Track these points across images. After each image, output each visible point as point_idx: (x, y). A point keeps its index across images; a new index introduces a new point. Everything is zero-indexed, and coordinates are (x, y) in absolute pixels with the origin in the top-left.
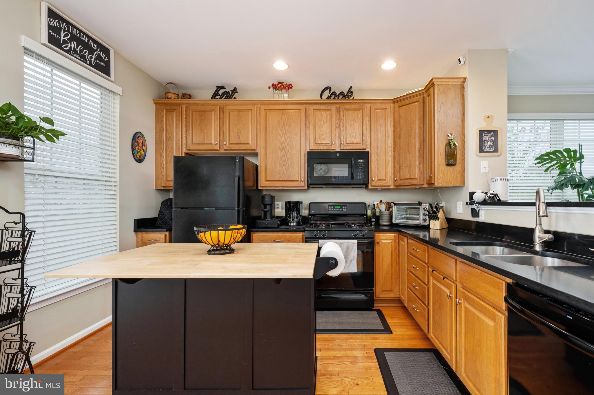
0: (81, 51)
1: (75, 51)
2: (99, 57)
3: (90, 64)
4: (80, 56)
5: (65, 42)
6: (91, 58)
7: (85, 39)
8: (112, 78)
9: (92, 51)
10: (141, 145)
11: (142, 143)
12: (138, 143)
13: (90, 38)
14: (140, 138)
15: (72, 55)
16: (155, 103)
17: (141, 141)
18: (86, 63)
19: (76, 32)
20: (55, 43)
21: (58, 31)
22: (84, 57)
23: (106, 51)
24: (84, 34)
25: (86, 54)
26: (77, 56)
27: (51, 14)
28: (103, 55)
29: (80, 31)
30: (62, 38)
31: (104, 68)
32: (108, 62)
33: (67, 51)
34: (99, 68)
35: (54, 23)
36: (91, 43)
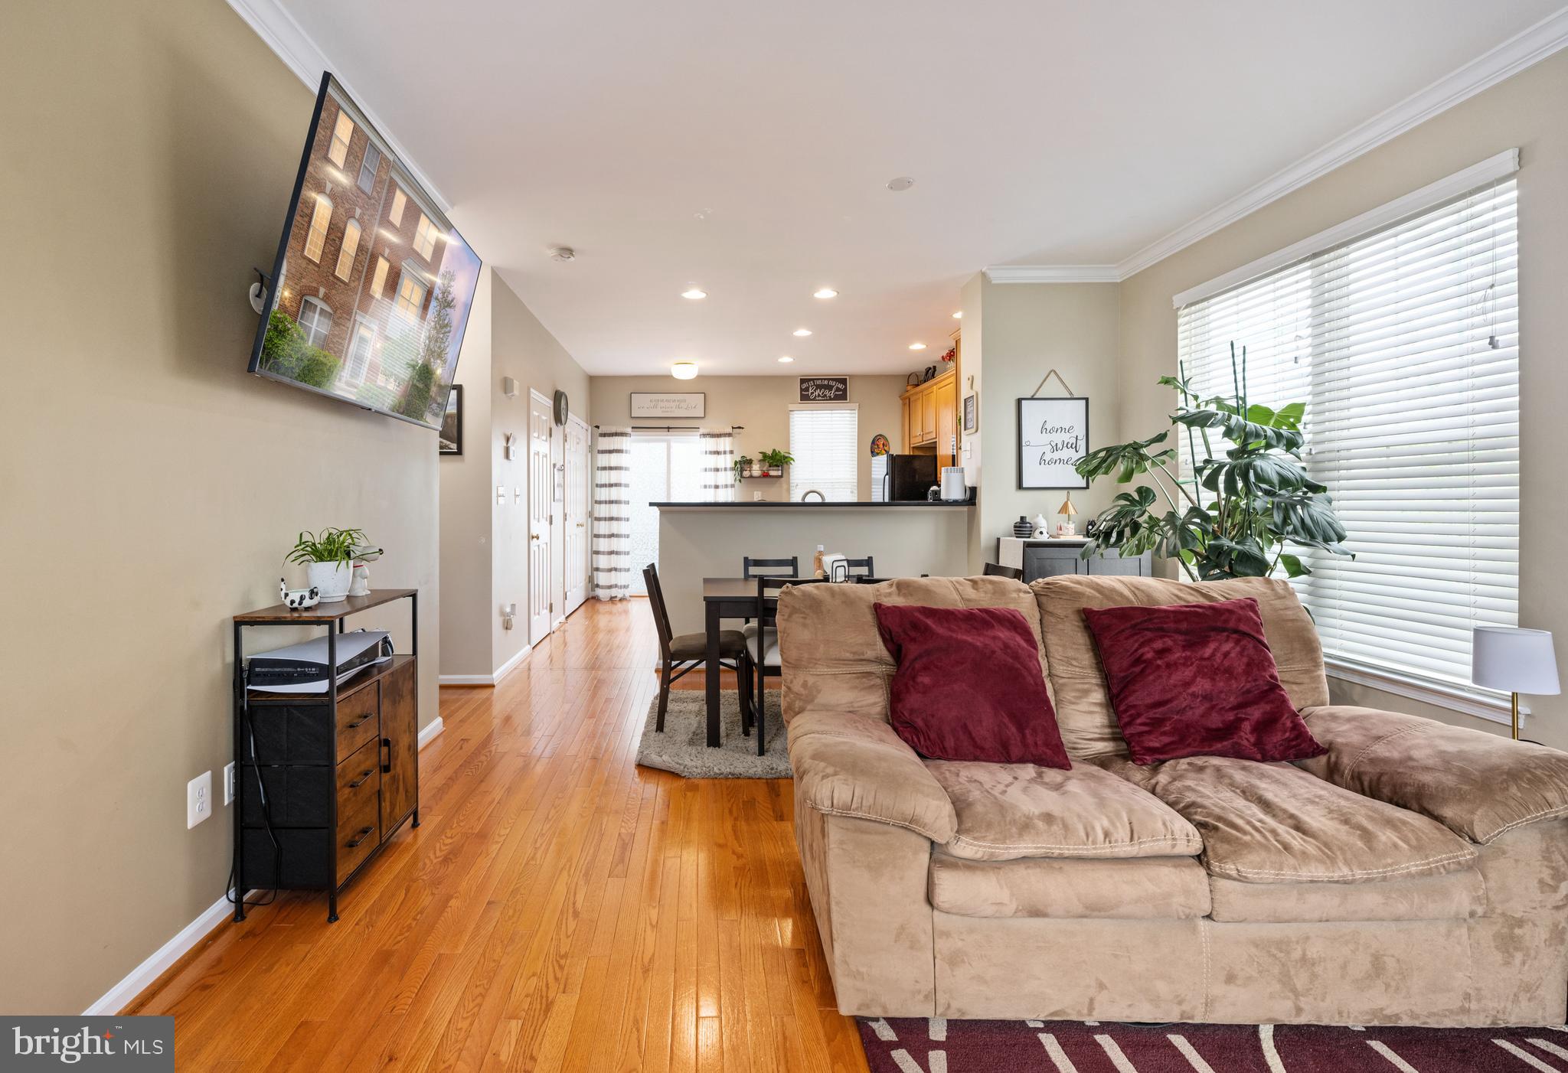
0: (822, 394)
1: (819, 395)
2: (838, 389)
3: (831, 399)
4: (822, 398)
5: (812, 393)
6: (831, 394)
7: (826, 382)
8: (848, 401)
9: (830, 388)
10: (881, 446)
11: (883, 445)
12: (878, 445)
13: (829, 380)
14: (880, 440)
15: (817, 401)
16: (901, 399)
17: (882, 443)
18: (827, 400)
19: (819, 382)
20: (805, 398)
21: (807, 389)
22: (826, 395)
23: (843, 381)
24: (825, 379)
25: (827, 393)
26: (820, 398)
27: (803, 381)
28: (841, 386)
29: (822, 379)
30: (810, 391)
31: (842, 396)
32: (846, 388)
33: (813, 400)
34: (837, 398)
35: (805, 386)
36: (831, 383)
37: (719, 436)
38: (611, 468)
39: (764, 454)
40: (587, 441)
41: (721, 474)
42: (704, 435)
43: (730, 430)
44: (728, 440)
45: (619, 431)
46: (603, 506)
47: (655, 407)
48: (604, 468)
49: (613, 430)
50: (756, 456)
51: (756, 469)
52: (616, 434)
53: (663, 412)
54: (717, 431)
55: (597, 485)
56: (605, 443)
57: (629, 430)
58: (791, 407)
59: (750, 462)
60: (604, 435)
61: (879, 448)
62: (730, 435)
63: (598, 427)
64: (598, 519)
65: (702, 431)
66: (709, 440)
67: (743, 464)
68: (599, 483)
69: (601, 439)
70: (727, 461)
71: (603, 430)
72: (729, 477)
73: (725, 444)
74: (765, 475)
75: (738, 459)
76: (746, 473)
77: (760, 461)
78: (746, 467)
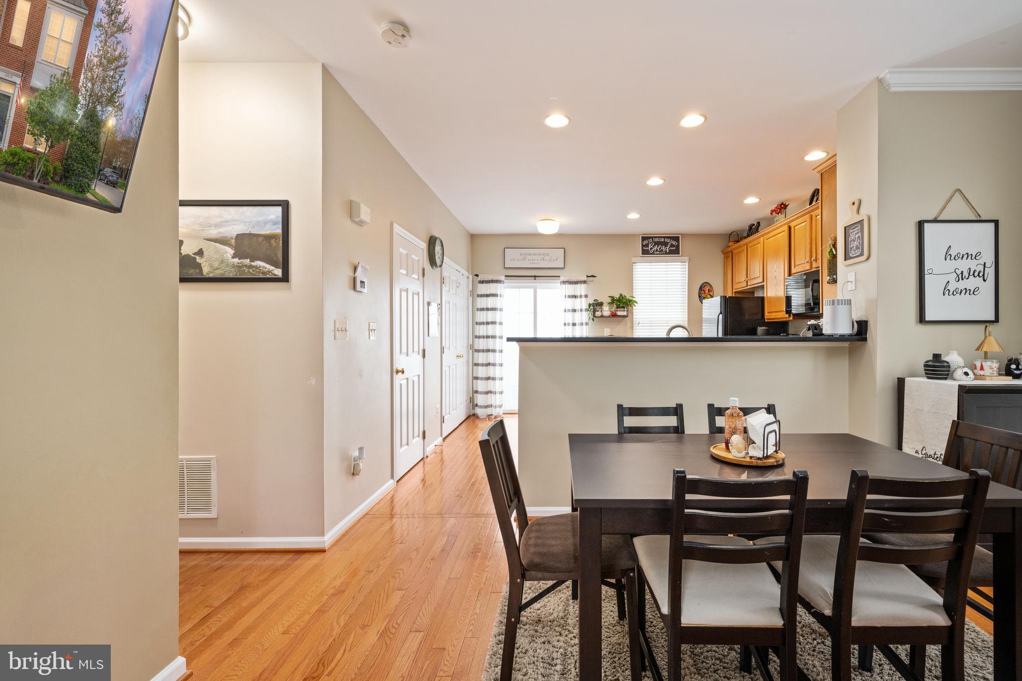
0: (659, 249)
1: (657, 250)
2: (672, 245)
3: (666, 253)
4: (659, 252)
5: (651, 249)
6: (666, 249)
7: (662, 240)
8: (680, 255)
9: (666, 244)
10: (707, 292)
11: (709, 290)
12: (704, 291)
13: (665, 237)
14: (706, 287)
15: (655, 254)
16: (723, 254)
17: (708, 289)
18: (663, 254)
19: (657, 240)
20: (645, 252)
21: (647, 245)
22: (662, 250)
23: (676, 239)
24: (661, 237)
25: (663, 248)
26: (658, 253)
27: (644, 239)
28: (674, 243)
29: (659, 237)
30: (650, 247)
31: (675, 251)
32: (678, 245)
33: (652, 254)
34: (671, 252)
35: (645, 242)
36: (667, 240)
37: (576, 283)
38: (488, 309)
39: (612, 298)
40: (468, 287)
41: (577, 314)
42: (564, 282)
43: (584, 278)
44: (583, 286)
45: (495, 279)
46: (481, 340)
47: (524, 259)
48: (482, 309)
49: (490, 278)
50: (606, 300)
51: (606, 311)
52: (492, 281)
53: (530, 263)
54: (574, 279)
55: (477, 323)
56: (483, 289)
57: (503, 278)
58: (634, 259)
59: (601, 304)
60: (482, 282)
61: (705, 293)
62: (585, 282)
63: (477, 275)
64: (478, 351)
65: (562, 279)
66: (567, 286)
67: (596, 306)
68: (478, 321)
69: (480, 285)
70: (583, 303)
71: (481, 278)
72: (585, 317)
73: (581, 289)
74: (614, 315)
75: (592, 302)
76: (598, 314)
77: (609, 303)
78: (598, 308)
